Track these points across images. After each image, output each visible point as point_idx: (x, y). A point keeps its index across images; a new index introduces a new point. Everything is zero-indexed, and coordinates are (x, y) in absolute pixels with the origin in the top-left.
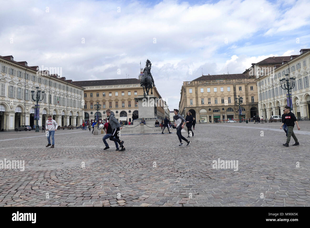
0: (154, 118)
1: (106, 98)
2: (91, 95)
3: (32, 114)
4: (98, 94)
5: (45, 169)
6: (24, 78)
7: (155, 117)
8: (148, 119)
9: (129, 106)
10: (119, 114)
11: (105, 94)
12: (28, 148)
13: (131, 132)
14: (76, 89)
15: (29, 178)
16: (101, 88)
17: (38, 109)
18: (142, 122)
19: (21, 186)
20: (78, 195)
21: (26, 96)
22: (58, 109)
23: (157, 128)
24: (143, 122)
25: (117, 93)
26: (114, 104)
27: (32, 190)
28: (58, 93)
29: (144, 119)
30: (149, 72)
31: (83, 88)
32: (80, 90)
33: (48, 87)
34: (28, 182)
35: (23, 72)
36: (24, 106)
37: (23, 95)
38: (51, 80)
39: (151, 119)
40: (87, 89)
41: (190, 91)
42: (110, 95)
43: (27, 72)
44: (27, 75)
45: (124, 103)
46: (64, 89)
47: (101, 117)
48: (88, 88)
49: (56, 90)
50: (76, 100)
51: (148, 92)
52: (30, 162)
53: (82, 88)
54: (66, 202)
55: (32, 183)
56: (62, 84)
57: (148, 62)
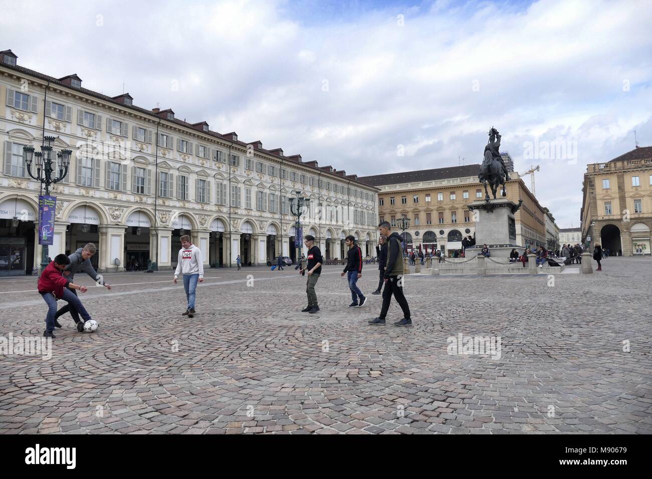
0: (509, 244)
1: (420, 205)
2: (392, 200)
3: (292, 237)
4: (404, 198)
5: (291, 324)
6: (278, 176)
7: (510, 242)
8: (495, 246)
9: (466, 221)
10: (446, 235)
11: (417, 198)
12: (279, 292)
13: (459, 271)
14: (365, 191)
15: (267, 334)
16: (409, 186)
17: (300, 229)
18: (483, 253)
19: (254, 342)
20: (321, 360)
21: (283, 208)
22: (335, 228)
23: (513, 265)
24: (486, 252)
25: (442, 196)
26: (435, 216)
27: (266, 347)
28: (334, 200)
29: (488, 247)
30: (495, 152)
31: (377, 189)
32: (370, 193)
33: (316, 190)
34: (263, 338)
35: (277, 166)
36: (280, 224)
37: (277, 205)
38: (321, 178)
39: (501, 246)
40: (383, 191)
41: (606, 185)
42: (428, 199)
43: (283, 167)
44: (282, 171)
45: (455, 215)
46: (343, 193)
47: (412, 242)
48: (386, 189)
49: (331, 195)
50: (365, 210)
51: (494, 193)
52: (274, 313)
53: (375, 188)
54: (302, 365)
55: (269, 339)
56: (340, 184)
57: (494, 133)
